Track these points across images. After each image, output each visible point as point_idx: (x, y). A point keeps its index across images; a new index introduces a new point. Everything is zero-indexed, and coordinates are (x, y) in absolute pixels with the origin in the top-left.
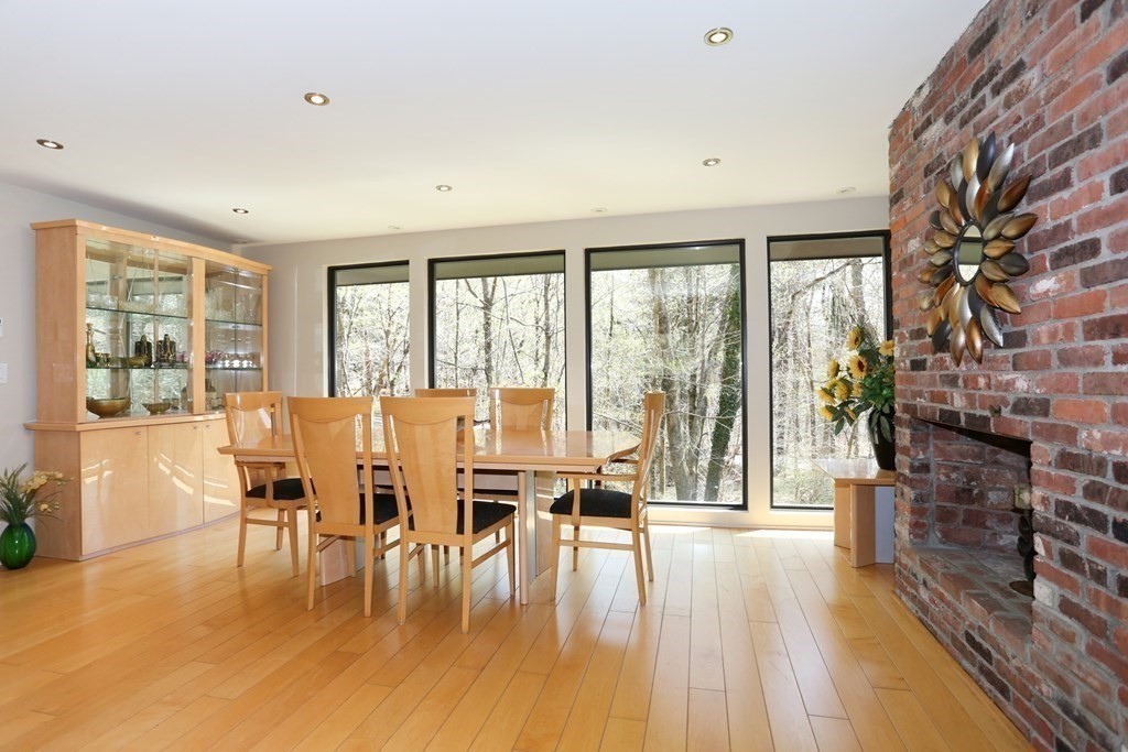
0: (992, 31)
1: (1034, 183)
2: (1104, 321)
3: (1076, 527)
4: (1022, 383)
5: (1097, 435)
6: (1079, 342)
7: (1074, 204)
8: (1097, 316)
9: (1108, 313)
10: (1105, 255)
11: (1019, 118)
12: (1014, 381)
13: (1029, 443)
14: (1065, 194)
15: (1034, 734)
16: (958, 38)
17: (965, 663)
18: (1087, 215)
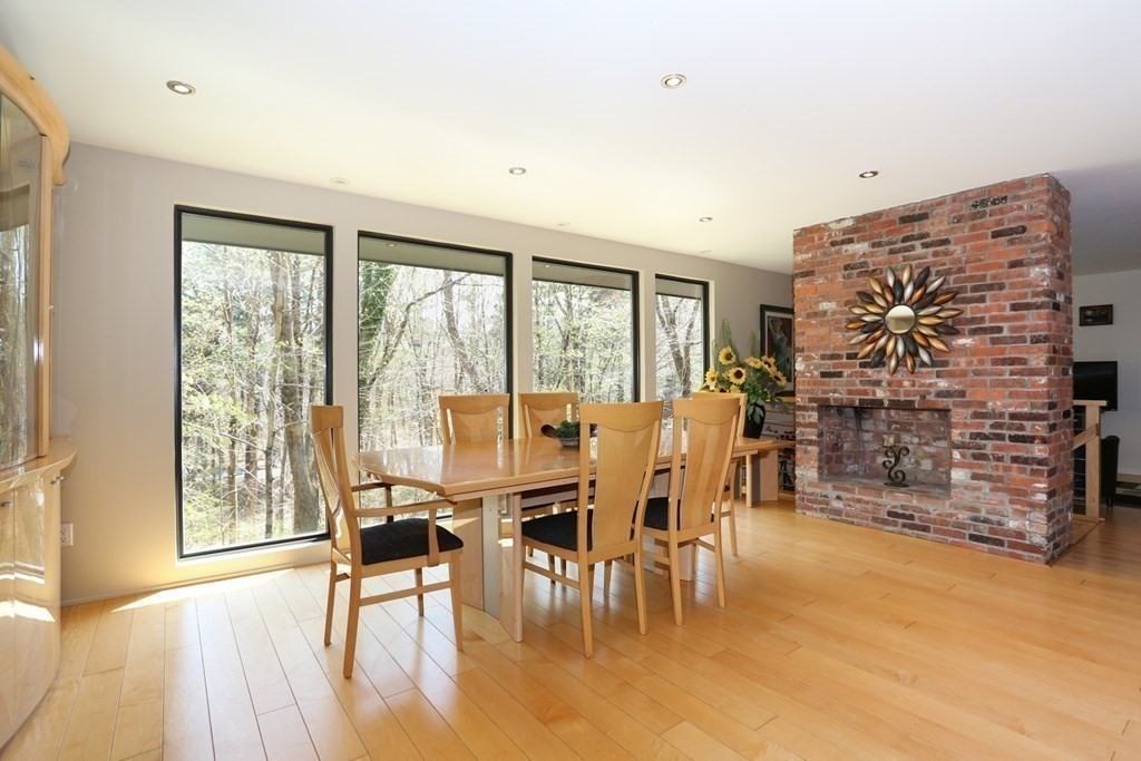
0: (924, 216)
1: (958, 296)
2: (1005, 359)
3: (983, 442)
4: (943, 384)
5: (999, 403)
6: (988, 367)
7: (987, 310)
8: (1000, 357)
9: (1007, 356)
10: (1006, 333)
11: (944, 264)
12: (936, 383)
13: (949, 410)
14: (982, 305)
15: (951, 539)
16: (888, 207)
17: (887, 528)
18: (995, 316)
